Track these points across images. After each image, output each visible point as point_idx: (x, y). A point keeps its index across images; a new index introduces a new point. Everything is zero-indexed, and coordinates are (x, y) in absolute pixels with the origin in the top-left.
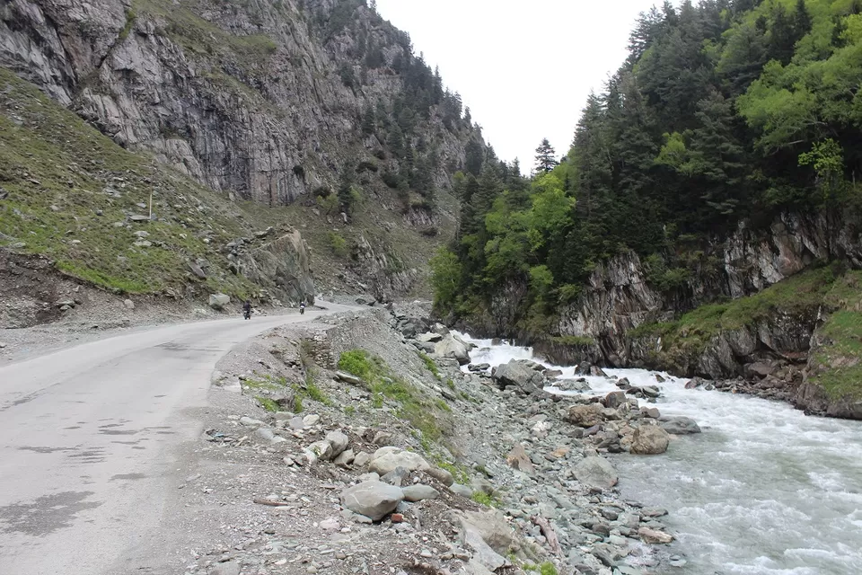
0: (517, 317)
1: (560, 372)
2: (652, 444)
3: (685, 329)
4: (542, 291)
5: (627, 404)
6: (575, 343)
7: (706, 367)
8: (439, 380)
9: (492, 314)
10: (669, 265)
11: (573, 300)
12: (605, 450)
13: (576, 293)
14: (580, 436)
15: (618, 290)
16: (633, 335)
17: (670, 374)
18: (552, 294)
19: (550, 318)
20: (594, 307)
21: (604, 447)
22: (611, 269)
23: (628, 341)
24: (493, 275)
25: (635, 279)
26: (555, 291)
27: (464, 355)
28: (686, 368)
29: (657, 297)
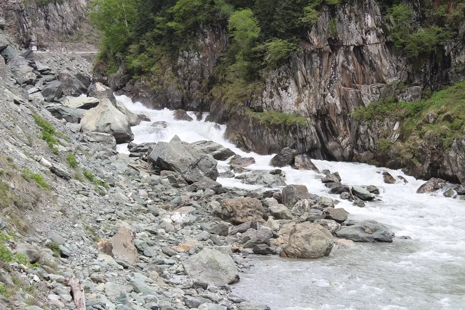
0: (213, 81)
1: (252, 161)
2: (307, 246)
3: (431, 112)
4: (244, 45)
5: (307, 202)
6: (280, 122)
7: (453, 165)
8: (56, 153)
9: (177, 75)
10: (422, 20)
11: (285, 61)
12: (250, 250)
13: (288, 53)
14: (224, 232)
15: (347, 52)
16: (362, 117)
17: (406, 173)
18: (255, 53)
19: (251, 86)
20: (313, 73)
21: (250, 247)
22: (340, 21)
23: (354, 124)
24: (183, 19)
25: (372, 38)
26: (260, 47)
27: (124, 130)
28: (426, 166)
29: (400, 65)
